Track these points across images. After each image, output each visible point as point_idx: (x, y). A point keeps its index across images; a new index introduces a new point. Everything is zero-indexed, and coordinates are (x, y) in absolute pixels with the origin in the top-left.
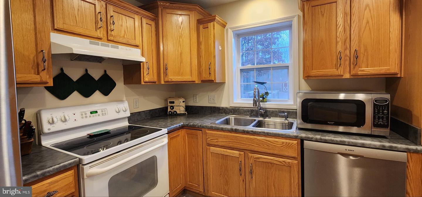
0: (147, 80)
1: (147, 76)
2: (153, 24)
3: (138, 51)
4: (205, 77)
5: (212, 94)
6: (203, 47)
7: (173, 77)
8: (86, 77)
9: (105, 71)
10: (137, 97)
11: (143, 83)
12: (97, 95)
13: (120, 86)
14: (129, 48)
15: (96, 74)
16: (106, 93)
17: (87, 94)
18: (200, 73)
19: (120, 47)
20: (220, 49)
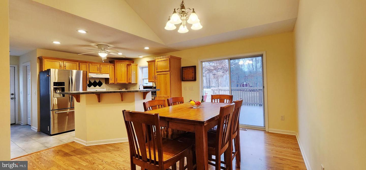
0: (111, 83)
1: (111, 82)
2: (113, 66)
3: (108, 75)
4: (129, 82)
5: (134, 87)
6: (128, 73)
7: (119, 82)
8: (95, 82)
9: (100, 80)
10: (109, 88)
11: (110, 83)
12: (97, 86)
13: (104, 84)
14: (106, 74)
15: (97, 81)
16: (100, 86)
17: (95, 86)
18: (127, 80)
19: (103, 74)
20: (134, 73)
